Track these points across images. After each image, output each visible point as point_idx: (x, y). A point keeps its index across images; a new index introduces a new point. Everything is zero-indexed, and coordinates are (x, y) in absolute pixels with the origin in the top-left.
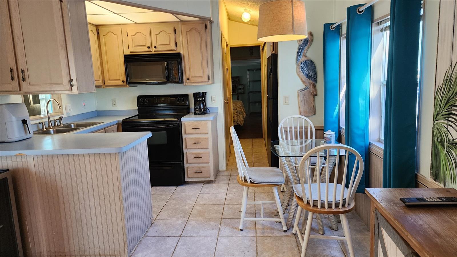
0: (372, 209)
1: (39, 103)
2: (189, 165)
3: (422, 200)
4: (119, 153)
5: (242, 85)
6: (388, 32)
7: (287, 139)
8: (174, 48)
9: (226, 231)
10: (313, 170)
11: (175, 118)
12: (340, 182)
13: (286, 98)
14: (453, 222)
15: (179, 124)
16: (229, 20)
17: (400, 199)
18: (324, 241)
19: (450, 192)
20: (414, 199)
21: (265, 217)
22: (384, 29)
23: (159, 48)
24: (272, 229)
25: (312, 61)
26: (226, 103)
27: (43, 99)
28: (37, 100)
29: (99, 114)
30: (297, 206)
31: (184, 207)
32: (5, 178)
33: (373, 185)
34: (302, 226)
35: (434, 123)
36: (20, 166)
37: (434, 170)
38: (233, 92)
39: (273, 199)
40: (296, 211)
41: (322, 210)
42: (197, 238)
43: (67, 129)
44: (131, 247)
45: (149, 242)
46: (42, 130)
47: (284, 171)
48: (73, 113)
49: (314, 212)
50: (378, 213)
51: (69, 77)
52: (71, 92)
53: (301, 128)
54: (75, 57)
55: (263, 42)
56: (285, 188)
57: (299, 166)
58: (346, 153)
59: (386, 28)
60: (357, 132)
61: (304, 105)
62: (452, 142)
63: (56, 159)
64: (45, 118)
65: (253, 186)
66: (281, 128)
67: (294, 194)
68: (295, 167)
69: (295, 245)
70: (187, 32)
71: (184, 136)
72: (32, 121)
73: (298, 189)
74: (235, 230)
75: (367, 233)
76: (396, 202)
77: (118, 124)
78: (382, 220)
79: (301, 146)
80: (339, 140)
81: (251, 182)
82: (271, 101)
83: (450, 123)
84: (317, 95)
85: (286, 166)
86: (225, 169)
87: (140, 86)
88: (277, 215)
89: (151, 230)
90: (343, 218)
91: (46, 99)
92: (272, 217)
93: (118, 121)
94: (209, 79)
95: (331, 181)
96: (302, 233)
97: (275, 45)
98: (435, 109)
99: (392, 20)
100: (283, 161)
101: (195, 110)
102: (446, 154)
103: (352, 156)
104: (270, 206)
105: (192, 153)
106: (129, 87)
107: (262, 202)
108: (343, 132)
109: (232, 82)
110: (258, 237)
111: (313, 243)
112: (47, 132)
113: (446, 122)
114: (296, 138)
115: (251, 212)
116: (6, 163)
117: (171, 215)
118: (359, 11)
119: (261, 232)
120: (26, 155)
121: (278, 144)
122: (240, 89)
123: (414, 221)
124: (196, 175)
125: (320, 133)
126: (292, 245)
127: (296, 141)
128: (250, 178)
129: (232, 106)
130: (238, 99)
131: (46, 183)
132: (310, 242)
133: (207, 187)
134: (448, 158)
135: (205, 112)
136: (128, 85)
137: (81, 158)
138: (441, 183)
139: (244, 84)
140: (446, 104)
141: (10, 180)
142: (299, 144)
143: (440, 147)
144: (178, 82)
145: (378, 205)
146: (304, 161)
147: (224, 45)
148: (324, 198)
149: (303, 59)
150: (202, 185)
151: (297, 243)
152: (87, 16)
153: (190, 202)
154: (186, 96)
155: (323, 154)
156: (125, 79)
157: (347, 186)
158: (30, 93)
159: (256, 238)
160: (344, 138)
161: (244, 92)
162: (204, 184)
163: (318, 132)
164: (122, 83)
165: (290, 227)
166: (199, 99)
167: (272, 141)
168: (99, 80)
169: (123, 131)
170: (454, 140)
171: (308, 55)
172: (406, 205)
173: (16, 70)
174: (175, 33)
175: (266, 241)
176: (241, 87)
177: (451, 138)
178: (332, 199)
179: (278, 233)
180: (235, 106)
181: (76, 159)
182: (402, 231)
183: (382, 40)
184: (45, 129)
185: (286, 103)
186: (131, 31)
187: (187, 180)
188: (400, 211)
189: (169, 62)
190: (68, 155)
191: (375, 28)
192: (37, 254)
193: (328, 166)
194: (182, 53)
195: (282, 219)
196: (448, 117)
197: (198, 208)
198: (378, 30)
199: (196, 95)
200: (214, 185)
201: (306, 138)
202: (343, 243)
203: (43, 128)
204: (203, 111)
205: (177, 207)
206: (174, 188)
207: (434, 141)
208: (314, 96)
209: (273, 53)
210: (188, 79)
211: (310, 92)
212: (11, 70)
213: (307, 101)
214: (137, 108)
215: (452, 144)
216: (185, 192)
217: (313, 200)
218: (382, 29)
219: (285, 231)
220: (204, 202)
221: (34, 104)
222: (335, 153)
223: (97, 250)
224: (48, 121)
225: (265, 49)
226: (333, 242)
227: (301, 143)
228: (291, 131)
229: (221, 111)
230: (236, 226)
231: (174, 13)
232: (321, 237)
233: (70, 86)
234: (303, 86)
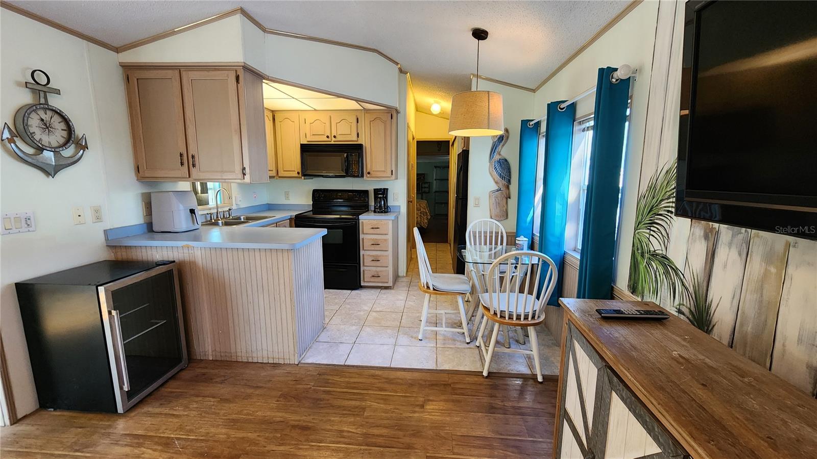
0: (565, 320)
1: (207, 193)
2: (365, 268)
3: (619, 312)
4: (292, 250)
5: (427, 183)
6: (591, 133)
7: (475, 244)
8: (355, 138)
9: (403, 340)
10: (502, 279)
11: (353, 216)
12: (530, 293)
13: (477, 199)
14: (651, 335)
15: (356, 222)
16: (417, 111)
17: (596, 310)
18: (509, 355)
19: (648, 305)
20: (610, 310)
21: (447, 327)
22: (586, 129)
23: (339, 138)
24: (454, 340)
25: (506, 160)
26: (409, 202)
27: (211, 189)
28: (205, 190)
29: (271, 207)
30: (483, 317)
31: (359, 313)
32: (170, 270)
33: (565, 295)
34: (487, 338)
35: (634, 232)
36: (187, 258)
37: (632, 282)
38: (417, 191)
39: (457, 308)
40: (481, 323)
41: (510, 321)
42: (372, 346)
43: (236, 221)
44: (301, 352)
45: (321, 347)
46: (210, 221)
47: (470, 279)
48: (243, 205)
49: (501, 323)
50: (571, 324)
51: (242, 166)
52: (243, 181)
53: (491, 233)
54: (249, 143)
55: (453, 136)
56: (470, 297)
57: (487, 273)
58: (539, 262)
59: (588, 128)
60: (551, 239)
61: (495, 208)
62: (653, 253)
63: (224, 253)
64: (213, 208)
65: (436, 294)
66: (470, 232)
67: (481, 303)
68: (483, 275)
69: (478, 357)
70: (370, 121)
71: (361, 236)
72: (200, 211)
73: (485, 298)
74: (413, 340)
75: (557, 348)
76: (591, 313)
77: (291, 219)
78: (575, 332)
79: (490, 253)
80: (532, 247)
81: (434, 289)
82: (460, 201)
83: (652, 233)
84: (510, 198)
85: (473, 273)
86: (405, 275)
87: (316, 179)
88: (460, 325)
89: (323, 334)
90: (531, 331)
91: (214, 189)
92: (455, 328)
93: (291, 216)
94: (392, 174)
95: (521, 291)
96: (487, 346)
97: (467, 140)
98: (637, 218)
99: (596, 119)
100: (469, 267)
101: (375, 208)
102: (645, 266)
103: (545, 265)
104: (453, 316)
105: (369, 255)
106: (304, 179)
107: (444, 312)
108: (537, 239)
109: (417, 179)
110: (438, 348)
111: (497, 357)
112: (216, 224)
113: (648, 231)
114: (485, 244)
115: (431, 321)
116: (172, 255)
117: (345, 320)
118: (560, 108)
119: (442, 342)
120: (194, 247)
121: (465, 249)
122: (425, 188)
123: (610, 333)
124: (373, 279)
125: (512, 241)
126: (475, 358)
127: (485, 247)
128: (433, 285)
129: (416, 206)
130: (422, 199)
131: (213, 278)
132: (495, 356)
133: (384, 293)
134: (647, 270)
135: (386, 210)
136: (303, 177)
137: (252, 253)
138: (638, 297)
139: (429, 183)
140: (649, 212)
141: (175, 273)
142: (488, 250)
143: (639, 258)
144: (358, 176)
145: (572, 315)
146: (494, 268)
147: (410, 138)
148: (512, 309)
149: (497, 157)
150: (379, 290)
151: (480, 356)
152: (264, 100)
153: (366, 308)
154: (366, 192)
155: (514, 261)
156: (300, 171)
157: (538, 298)
158: (198, 180)
159: (437, 349)
160: (537, 246)
161: (429, 191)
162: (382, 289)
163: (510, 238)
164: (297, 175)
165: (474, 338)
166: (379, 196)
167: (459, 245)
168: (272, 171)
169: (296, 227)
170: (655, 251)
171: (502, 153)
172: (602, 317)
173: (186, 155)
174: (358, 122)
175: (447, 353)
176: (426, 185)
177: (652, 249)
178: (521, 311)
179: (460, 345)
180: (418, 206)
181: (246, 253)
182: (597, 344)
183: (584, 140)
184: (213, 221)
185: (477, 205)
186: (310, 118)
187: (362, 284)
188: (596, 322)
189: (349, 153)
190: (237, 249)
191: (577, 128)
192: (201, 353)
193: (519, 274)
194: (364, 145)
195: (465, 330)
196: (651, 226)
197: (374, 314)
198: (580, 130)
199: (376, 191)
200: (392, 291)
201: (496, 244)
202: (529, 358)
203: (211, 219)
204: (383, 208)
205: (351, 312)
206: (349, 291)
207: (634, 251)
208: (507, 199)
209: (464, 149)
210: (369, 173)
211: (502, 193)
212: (181, 155)
213: (498, 203)
214: (312, 202)
215: (653, 255)
216: (360, 297)
217: (501, 311)
218: (584, 129)
219: (468, 343)
220: (381, 309)
221: (201, 193)
222: (526, 260)
223: (265, 353)
224: (217, 213)
225: (455, 145)
226: (518, 357)
227: (491, 250)
228: (480, 237)
229: (404, 210)
230: (414, 335)
231: (357, 100)
232: (507, 350)
233: (242, 175)
234: (495, 187)
